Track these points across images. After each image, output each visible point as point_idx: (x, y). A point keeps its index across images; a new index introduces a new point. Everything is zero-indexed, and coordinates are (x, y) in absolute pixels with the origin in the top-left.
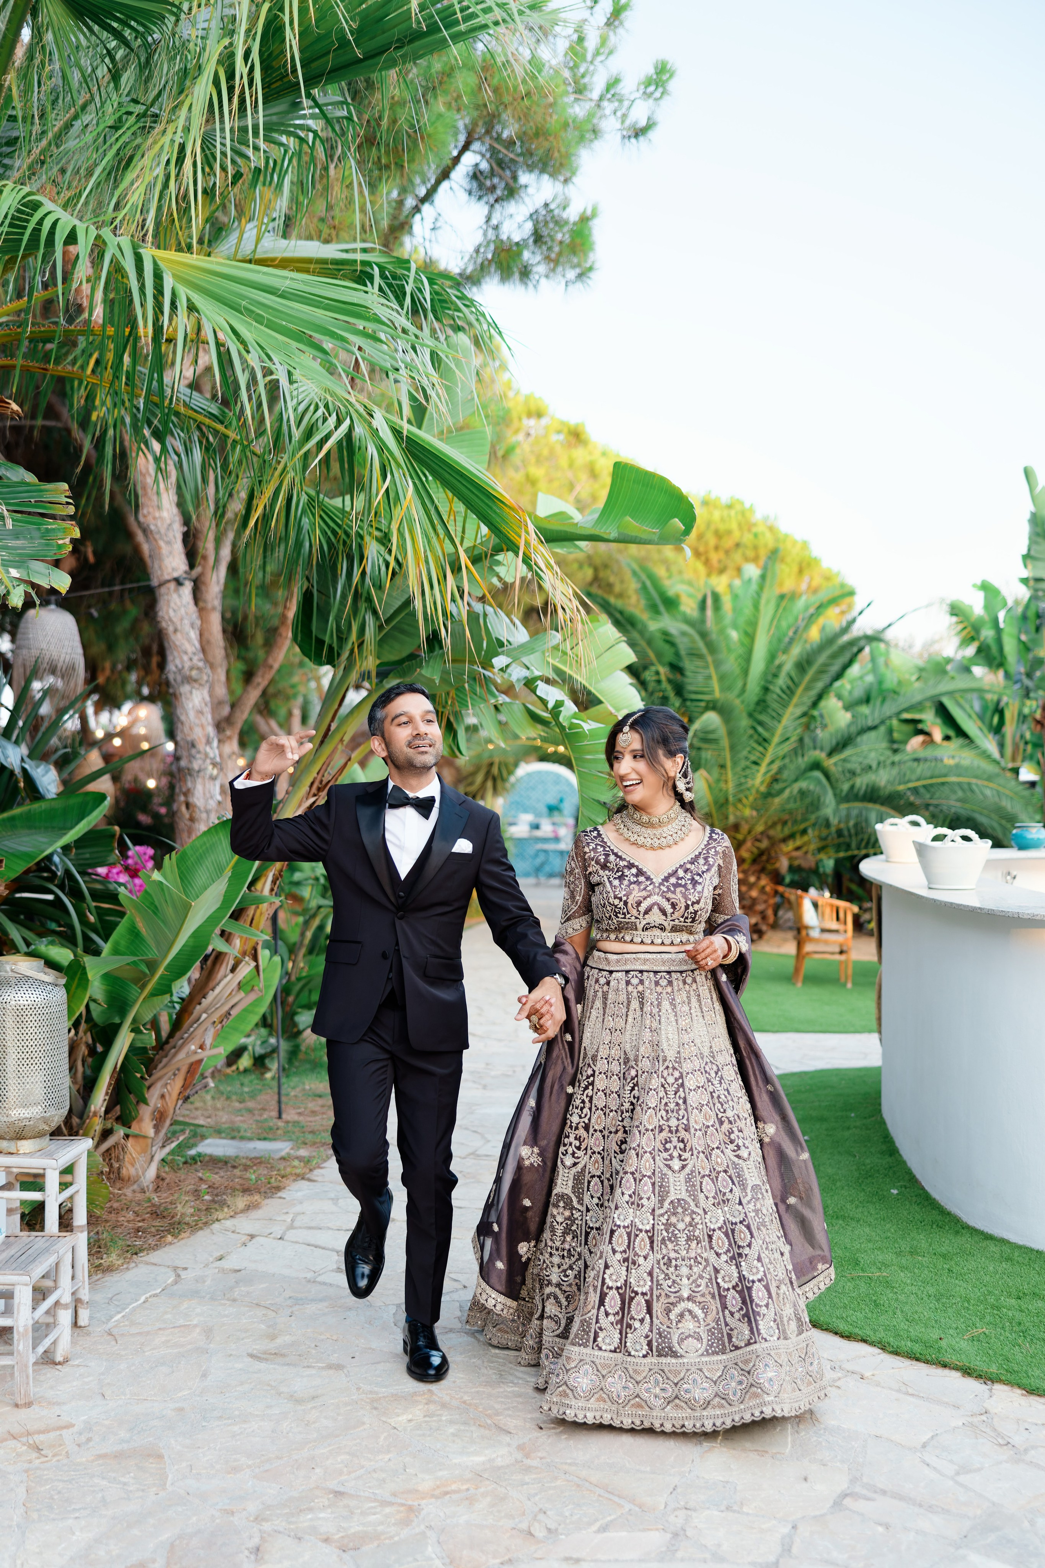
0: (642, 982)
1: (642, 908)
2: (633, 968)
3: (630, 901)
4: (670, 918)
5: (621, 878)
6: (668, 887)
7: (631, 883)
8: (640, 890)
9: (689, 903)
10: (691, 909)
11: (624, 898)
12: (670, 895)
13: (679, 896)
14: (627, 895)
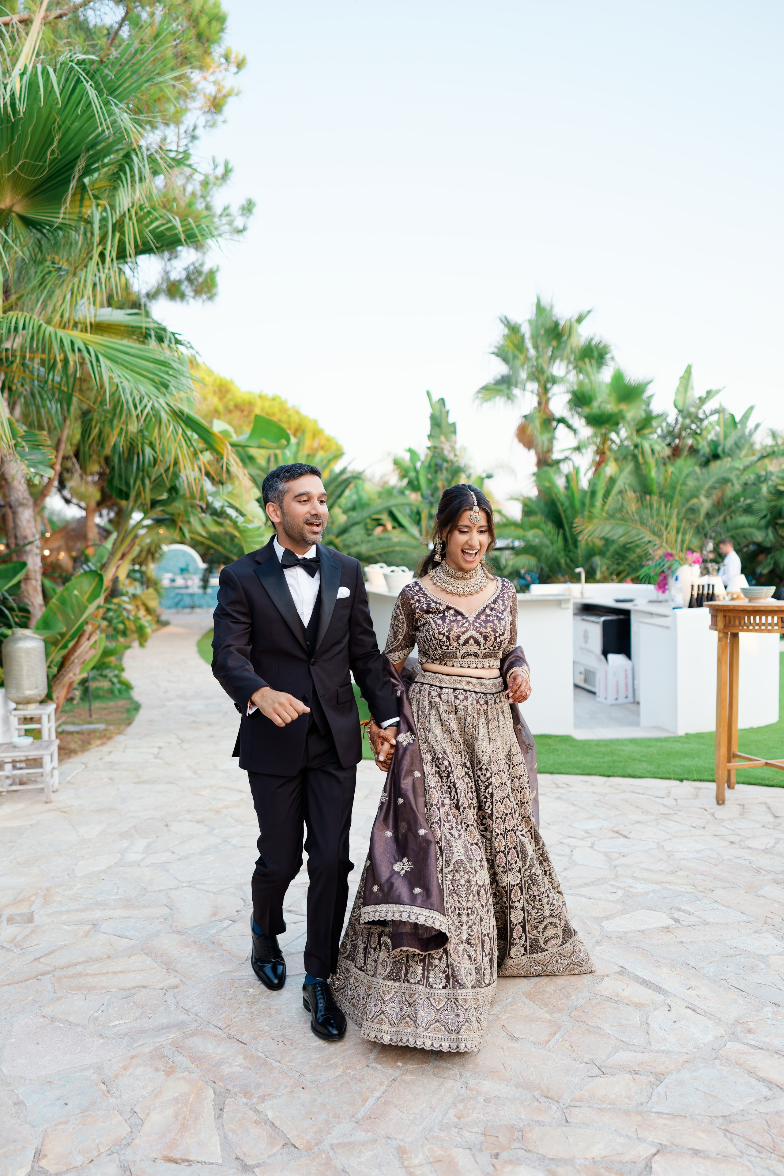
0: (466, 698)
1: (461, 641)
2: (459, 687)
3: (452, 635)
4: (482, 647)
5: (443, 618)
6: (480, 623)
7: (451, 622)
8: (459, 627)
9: (497, 635)
10: (498, 640)
11: (447, 634)
12: (482, 630)
13: (490, 630)
14: (449, 631)
